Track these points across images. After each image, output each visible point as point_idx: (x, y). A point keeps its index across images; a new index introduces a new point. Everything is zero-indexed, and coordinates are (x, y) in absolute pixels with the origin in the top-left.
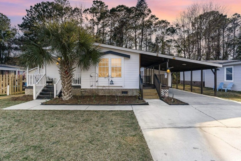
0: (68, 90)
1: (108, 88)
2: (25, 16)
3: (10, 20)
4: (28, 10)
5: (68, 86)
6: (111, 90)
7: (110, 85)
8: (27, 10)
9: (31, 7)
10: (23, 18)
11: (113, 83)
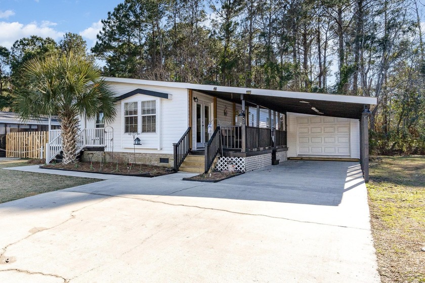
0: (69, 151)
1: (132, 151)
2: (100, 32)
3: (85, 42)
4: (105, 21)
5: (68, 146)
6: (144, 155)
7: (137, 146)
8: (103, 20)
9: (109, 13)
10: (98, 36)
11: (141, 142)
